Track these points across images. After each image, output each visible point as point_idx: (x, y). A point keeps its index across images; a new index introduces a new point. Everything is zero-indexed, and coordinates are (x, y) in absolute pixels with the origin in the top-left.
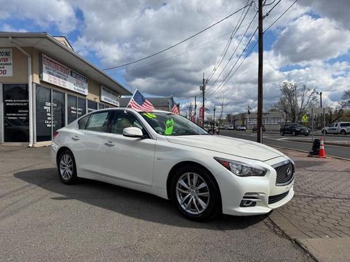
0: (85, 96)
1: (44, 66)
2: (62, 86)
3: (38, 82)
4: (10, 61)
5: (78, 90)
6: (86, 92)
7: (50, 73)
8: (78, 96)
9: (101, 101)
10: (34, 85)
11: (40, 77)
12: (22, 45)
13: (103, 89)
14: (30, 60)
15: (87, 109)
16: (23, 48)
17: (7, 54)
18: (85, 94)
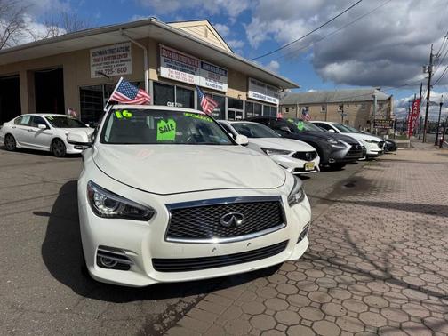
0: (224, 93)
1: (162, 58)
2: (187, 82)
3: (157, 79)
4: (129, 57)
5: (212, 85)
6: (225, 87)
7: (170, 67)
8: (213, 93)
9: (248, 98)
10: (151, 82)
11: (158, 73)
12: (136, 37)
13: (252, 81)
14: (146, 52)
15: (227, 109)
16: (138, 40)
17: (127, 49)
18: (223, 90)
